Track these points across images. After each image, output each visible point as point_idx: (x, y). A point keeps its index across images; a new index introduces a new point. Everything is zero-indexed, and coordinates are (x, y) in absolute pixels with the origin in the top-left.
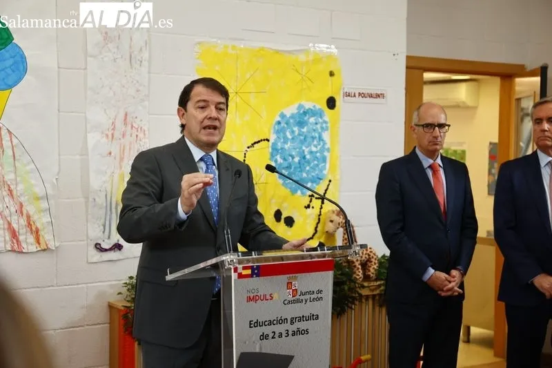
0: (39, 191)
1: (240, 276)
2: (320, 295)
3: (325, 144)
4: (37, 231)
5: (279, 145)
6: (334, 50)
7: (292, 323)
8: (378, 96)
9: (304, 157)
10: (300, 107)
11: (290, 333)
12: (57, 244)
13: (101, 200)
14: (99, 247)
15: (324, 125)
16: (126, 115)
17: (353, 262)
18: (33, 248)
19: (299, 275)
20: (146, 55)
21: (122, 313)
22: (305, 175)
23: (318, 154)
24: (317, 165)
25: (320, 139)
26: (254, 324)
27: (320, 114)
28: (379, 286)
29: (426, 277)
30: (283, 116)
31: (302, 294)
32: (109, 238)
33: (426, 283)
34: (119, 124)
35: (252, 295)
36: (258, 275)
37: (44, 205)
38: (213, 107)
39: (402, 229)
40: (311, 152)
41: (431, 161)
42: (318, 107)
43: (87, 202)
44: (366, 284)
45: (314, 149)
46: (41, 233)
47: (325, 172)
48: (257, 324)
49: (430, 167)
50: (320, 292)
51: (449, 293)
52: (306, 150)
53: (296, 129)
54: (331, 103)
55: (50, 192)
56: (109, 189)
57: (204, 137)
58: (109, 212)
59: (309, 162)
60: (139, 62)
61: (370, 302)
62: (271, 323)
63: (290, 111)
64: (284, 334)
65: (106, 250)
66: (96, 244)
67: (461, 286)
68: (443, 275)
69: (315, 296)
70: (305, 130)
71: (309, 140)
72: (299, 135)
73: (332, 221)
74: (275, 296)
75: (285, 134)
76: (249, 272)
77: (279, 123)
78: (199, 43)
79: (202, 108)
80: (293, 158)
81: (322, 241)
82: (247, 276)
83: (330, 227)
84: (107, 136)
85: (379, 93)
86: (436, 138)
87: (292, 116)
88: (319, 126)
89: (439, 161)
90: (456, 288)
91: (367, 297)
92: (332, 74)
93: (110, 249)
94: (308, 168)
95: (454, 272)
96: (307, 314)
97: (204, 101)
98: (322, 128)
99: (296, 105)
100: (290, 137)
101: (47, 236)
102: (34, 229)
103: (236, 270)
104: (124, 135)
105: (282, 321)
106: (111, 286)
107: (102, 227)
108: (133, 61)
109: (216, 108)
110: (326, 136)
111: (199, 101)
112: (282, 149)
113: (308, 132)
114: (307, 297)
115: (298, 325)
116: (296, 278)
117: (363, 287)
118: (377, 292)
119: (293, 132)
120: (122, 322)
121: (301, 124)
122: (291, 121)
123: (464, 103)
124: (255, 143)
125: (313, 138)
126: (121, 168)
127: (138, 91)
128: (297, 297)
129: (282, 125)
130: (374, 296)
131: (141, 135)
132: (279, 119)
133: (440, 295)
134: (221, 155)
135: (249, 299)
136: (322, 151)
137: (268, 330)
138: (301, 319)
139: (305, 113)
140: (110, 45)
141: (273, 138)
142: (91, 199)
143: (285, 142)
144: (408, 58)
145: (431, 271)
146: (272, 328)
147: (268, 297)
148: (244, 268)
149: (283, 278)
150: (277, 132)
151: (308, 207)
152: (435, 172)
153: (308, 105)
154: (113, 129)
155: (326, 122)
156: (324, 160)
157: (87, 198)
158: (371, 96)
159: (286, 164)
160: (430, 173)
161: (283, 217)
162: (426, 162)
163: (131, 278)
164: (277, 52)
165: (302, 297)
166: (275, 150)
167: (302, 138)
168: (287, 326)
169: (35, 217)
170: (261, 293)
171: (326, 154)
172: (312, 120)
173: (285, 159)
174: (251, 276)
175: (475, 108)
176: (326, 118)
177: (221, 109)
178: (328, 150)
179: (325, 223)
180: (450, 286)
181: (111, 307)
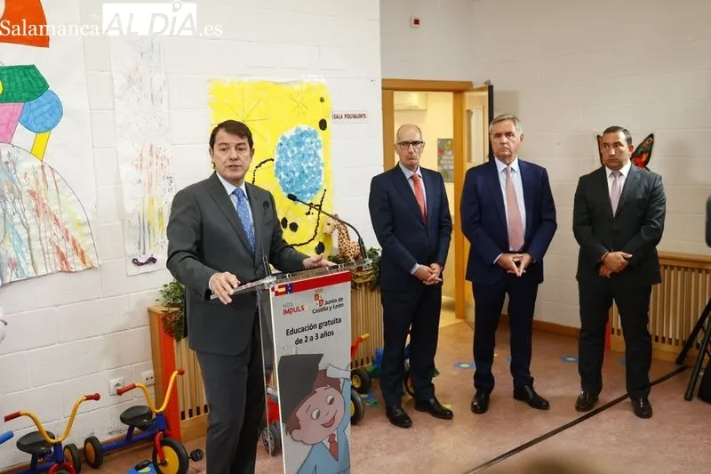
0: (81, 217)
1: (277, 294)
2: (341, 303)
3: (319, 160)
4: (82, 253)
5: (282, 164)
6: (323, 81)
7: (320, 328)
8: (361, 116)
9: (303, 172)
10: (298, 130)
11: (319, 336)
12: (100, 262)
13: (135, 222)
14: (136, 262)
15: (318, 144)
16: (152, 147)
17: (348, 257)
18: (80, 268)
19: (324, 288)
20: (165, 93)
21: (161, 317)
22: (304, 187)
23: (314, 169)
24: (314, 178)
25: (316, 155)
26: (290, 332)
27: (314, 134)
28: (370, 275)
29: (413, 272)
30: (284, 138)
31: (327, 303)
32: (144, 253)
33: (413, 275)
34: (146, 154)
35: (287, 309)
36: (291, 292)
37: (87, 230)
38: (233, 149)
39: (392, 231)
40: (309, 168)
41: (412, 173)
42: (312, 129)
43: (123, 225)
44: (359, 274)
45: (311, 165)
46: (86, 254)
47: (321, 183)
48: (293, 332)
49: (412, 177)
50: (341, 299)
51: (432, 282)
52: (305, 166)
53: (295, 149)
54: (323, 124)
55: (90, 218)
56: (141, 211)
57: (229, 174)
58: (142, 232)
59: (307, 177)
60: (159, 101)
61: (363, 288)
62: (303, 329)
63: (289, 133)
64: (315, 337)
65: (142, 264)
66: (134, 260)
67: (441, 276)
68: (425, 268)
69: (337, 303)
70: (302, 149)
71: (305, 157)
72: (298, 153)
73: (329, 224)
74: (306, 307)
75: (286, 153)
76: (284, 290)
77: (281, 144)
78: (210, 80)
79: (224, 150)
80: (294, 174)
81: (321, 240)
82: (282, 293)
83: (328, 229)
84: (136, 166)
85: (361, 113)
86: (411, 153)
87: (292, 138)
88: (313, 145)
89: (419, 172)
90: (437, 278)
91: (360, 285)
92: (322, 100)
93: (146, 263)
94: (306, 181)
95: (435, 266)
96: (331, 319)
97: (225, 144)
98: (316, 146)
99: (294, 129)
100: (290, 156)
101: (90, 256)
102: (79, 251)
103: (273, 290)
104: (151, 164)
105: (312, 327)
106: (149, 294)
107: (137, 245)
108: (155, 100)
109: (236, 148)
110: (320, 152)
111: (220, 144)
112: (285, 166)
113: (306, 150)
114: (331, 305)
115: (325, 329)
116: (321, 291)
117: (358, 277)
118: (369, 279)
119: (293, 151)
120: (162, 324)
121: (299, 144)
122: (291, 142)
123: (416, 107)
124: (262, 163)
125: (310, 155)
126: (149, 192)
127: (160, 125)
128: (324, 306)
129: (284, 146)
130: (366, 283)
131: (165, 163)
132: (281, 141)
133: (424, 285)
134: (249, 187)
135: (286, 312)
136: (317, 166)
137: (301, 336)
138: (327, 324)
139: (302, 135)
140: (134, 87)
141: (276, 157)
142: (126, 222)
143: (287, 161)
144: (383, 80)
145: (418, 266)
146: (305, 333)
147: (300, 309)
148: (280, 287)
149: (312, 292)
150: (280, 152)
151: (309, 213)
152: (415, 181)
153: (304, 128)
154: (141, 160)
155: (319, 141)
156: (320, 173)
157: (123, 220)
158: (355, 117)
159: (288, 179)
160: (411, 183)
161: (288, 224)
162: (408, 174)
163: (166, 286)
164: (276, 84)
165: (327, 305)
166: (279, 167)
167: (301, 156)
168: (317, 331)
169: (79, 241)
170: (295, 306)
171: (321, 168)
172: (308, 140)
173: (287, 175)
174: (286, 293)
175: (426, 110)
176: (320, 138)
177: (241, 149)
178: (322, 165)
179: (323, 227)
180: (433, 276)
181: (150, 311)
